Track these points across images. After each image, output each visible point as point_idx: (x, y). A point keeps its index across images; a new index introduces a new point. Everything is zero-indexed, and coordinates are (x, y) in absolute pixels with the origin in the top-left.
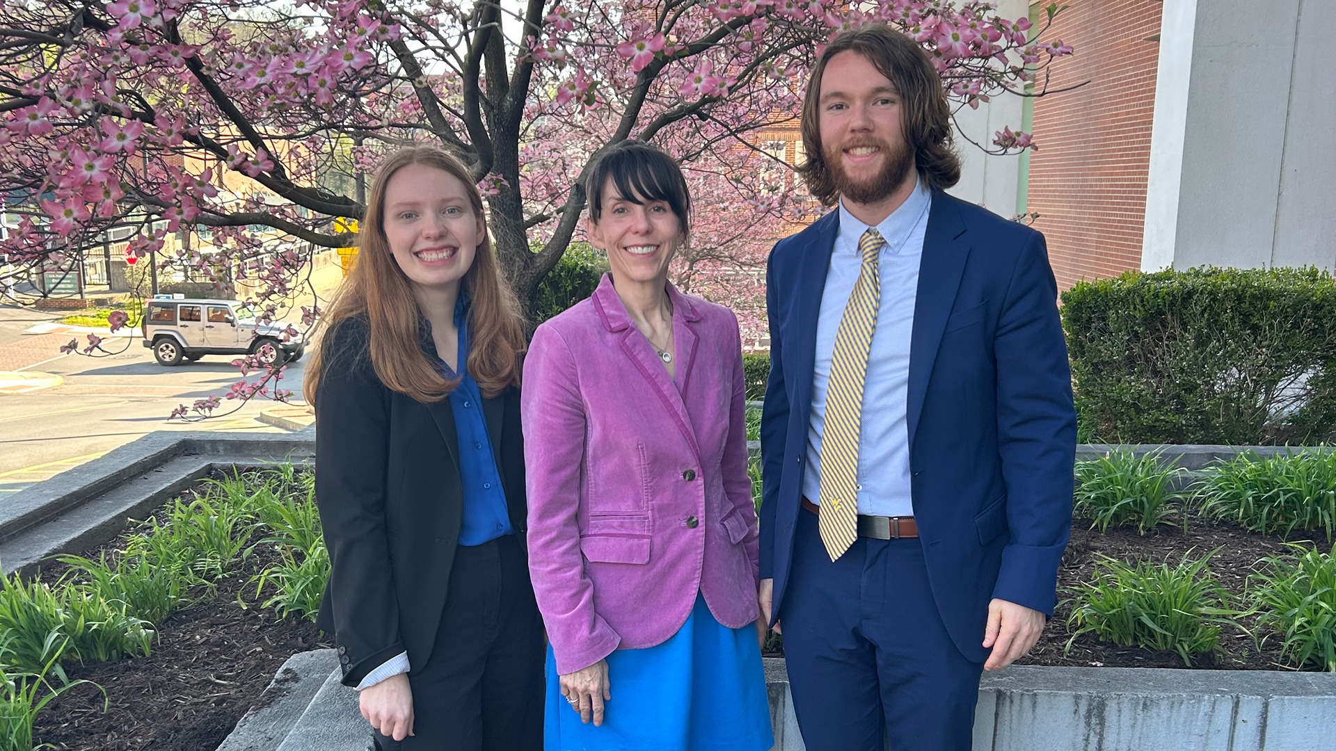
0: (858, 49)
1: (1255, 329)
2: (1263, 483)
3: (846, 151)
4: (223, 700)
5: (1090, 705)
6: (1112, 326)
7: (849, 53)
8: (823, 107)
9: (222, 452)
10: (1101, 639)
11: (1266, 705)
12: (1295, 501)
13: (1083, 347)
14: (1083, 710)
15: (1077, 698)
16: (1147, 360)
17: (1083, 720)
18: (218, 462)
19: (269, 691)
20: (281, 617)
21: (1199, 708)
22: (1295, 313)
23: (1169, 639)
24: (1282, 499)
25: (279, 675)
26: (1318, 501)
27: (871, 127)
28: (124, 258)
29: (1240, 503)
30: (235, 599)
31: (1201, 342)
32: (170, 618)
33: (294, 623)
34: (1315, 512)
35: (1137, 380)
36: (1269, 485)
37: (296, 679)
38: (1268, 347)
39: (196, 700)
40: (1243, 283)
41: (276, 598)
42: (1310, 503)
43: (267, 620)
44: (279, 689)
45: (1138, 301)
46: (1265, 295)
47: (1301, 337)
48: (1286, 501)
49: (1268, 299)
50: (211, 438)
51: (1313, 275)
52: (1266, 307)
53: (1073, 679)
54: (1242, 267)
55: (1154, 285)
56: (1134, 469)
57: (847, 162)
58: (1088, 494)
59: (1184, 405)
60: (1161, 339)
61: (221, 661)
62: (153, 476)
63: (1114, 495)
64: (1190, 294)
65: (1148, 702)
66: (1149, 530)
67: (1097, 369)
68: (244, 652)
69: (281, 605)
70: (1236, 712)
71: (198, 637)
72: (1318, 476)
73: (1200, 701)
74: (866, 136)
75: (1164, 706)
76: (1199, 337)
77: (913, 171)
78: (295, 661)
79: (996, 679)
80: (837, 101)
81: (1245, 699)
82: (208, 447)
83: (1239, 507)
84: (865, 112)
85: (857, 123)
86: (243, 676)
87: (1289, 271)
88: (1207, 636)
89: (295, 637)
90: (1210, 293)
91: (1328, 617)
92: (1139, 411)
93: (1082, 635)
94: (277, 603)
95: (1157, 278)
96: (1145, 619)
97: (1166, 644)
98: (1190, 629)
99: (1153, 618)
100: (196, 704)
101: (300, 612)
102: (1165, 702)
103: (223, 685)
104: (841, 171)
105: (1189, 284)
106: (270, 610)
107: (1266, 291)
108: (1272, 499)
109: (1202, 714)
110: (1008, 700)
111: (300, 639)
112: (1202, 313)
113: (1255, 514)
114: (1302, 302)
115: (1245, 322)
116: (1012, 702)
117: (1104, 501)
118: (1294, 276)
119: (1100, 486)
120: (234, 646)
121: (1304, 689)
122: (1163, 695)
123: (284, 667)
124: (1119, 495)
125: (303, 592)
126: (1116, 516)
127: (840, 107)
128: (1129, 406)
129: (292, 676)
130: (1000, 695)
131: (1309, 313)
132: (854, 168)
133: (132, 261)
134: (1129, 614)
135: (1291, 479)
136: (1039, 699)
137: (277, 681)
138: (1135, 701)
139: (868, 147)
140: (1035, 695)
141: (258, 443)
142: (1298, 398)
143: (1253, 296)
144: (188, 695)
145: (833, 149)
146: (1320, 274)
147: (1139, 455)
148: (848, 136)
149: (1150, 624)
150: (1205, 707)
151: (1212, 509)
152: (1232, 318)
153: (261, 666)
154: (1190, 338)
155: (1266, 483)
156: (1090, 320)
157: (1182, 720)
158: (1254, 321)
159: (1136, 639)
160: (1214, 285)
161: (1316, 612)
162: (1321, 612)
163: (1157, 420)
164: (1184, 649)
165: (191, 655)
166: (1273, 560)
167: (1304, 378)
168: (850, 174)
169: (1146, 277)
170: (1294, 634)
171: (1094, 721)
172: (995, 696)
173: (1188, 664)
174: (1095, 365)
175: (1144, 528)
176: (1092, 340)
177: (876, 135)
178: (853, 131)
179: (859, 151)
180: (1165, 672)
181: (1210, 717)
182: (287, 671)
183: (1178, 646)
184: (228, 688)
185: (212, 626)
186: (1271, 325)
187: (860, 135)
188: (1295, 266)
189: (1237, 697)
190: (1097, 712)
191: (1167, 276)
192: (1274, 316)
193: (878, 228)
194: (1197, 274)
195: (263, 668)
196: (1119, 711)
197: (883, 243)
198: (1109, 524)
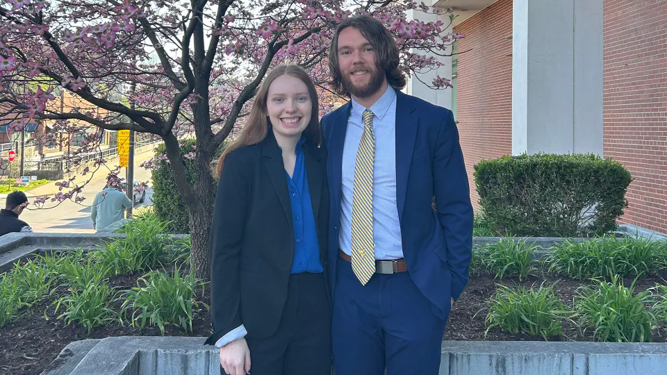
0: (354, 26)
1: (568, 182)
2: (577, 254)
3: (352, 73)
4: (29, 367)
5: (497, 360)
6: (499, 181)
7: (350, 28)
8: (339, 53)
9: (45, 243)
10: (502, 330)
11: (587, 359)
12: (594, 263)
13: (486, 192)
14: (494, 363)
15: (491, 356)
16: (517, 197)
17: (494, 369)
18: (43, 248)
19: (56, 361)
20: (67, 324)
21: (553, 361)
22: (586, 174)
23: (537, 328)
24: (588, 261)
25: (62, 352)
26: (606, 262)
27: (363, 61)
28: (7, 158)
29: (567, 264)
30: (43, 315)
31: (543, 188)
32: (5, 326)
33: (74, 327)
34: (604, 268)
35: (513, 208)
36: (580, 255)
37: (71, 354)
38: (574, 191)
39: (14, 368)
40: (560, 160)
41: (65, 314)
42: (602, 263)
43: (59, 326)
44: (62, 360)
45: (510, 168)
46: (571, 166)
47: (590, 186)
48: (590, 263)
49: (573, 167)
50: (40, 236)
51: (592, 157)
52: (572, 172)
53: (489, 347)
54: (559, 153)
55: (518, 161)
56: (515, 247)
57: (353, 79)
58: (492, 260)
59: (537, 220)
60: (523, 187)
61: (31, 347)
62: (7, 255)
63: (505, 260)
64: (535, 165)
65: (527, 358)
66: (524, 279)
67: (494, 203)
68: (44, 343)
69: (67, 317)
70: (573, 363)
71: (19, 335)
72: (604, 250)
73: (554, 357)
74: (361, 65)
75: (536, 360)
76: (541, 186)
77: (385, 82)
78: (72, 346)
79: (449, 348)
80: (346, 50)
81: (576, 355)
82: (38, 241)
83: (567, 267)
84: (360, 54)
85: (357, 60)
86: (42, 355)
87: (581, 155)
88: (555, 327)
89: (73, 335)
90: (545, 165)
91: (614, 316)
92: (516, 223)
93: (493, 328)
94: (65, 316)
95: (519, 158)
96: (524, 317)
97: (535, 331)
98: (546, 323)
99: (528, 317)
100: (14, 370)
101: (77, 321)
102: (536, 358)
103: (30, 360)
104: (350, 83)
105: (534, 160)
106: (61, 321)
107: (572, 164)
108: (583, 262)
109: (555, 364)
110: (455, 359)
111: (76, 335)
112: (542, 175)
113: (576, 270)
114: (588, 169)
115: (562, 179)
116: (457, 359)
117: (500, 264)
118: (584, 157)
119: (498, 256)
120: (39, 340)
121: (606, 350)
122: (534, 354)
123: (65, 348)
124: (508, 260)
125: (80, 309)
126: (507, 271)
127: (347, 53)
128: (511, 220)
129: (69, 353)
130: (451, 356)
131: (593, 174)
132: (356, 81)
133: (11, 159)
134: (516, 316)
135: (591, 251)
136: (471, 358)
137: (61, 356)
138: (520, 358)
139: (362, 71)
140: (469, 355)
141: (65, 238)
142: (592, 217)
143: (565, 166)
144: (10, 365)
145: (346, 72)
146: (596, 157)
147: (516, 241)
148: (352, 67)
149: (526, 320)
150: (556, 360)
151: (554, 268)
152: (556, 177)
153: (52, 349)
154: (537, 186)
155: (579, 254)
156: (488, 178)
157: (545, 368)
158: (567, 178)
159: (520, 329)
160: (546, 161)
161: (609, 314)
162: (611, 313)
163: (525, 227)
164: (544, 334)
165: (14, 345)
166: (586, 288)
167: (593, 207)
168: (354, 84)
169: (514, 157)
170: (599, 325)
171: (500, 369)
172: (448, 357)
173: (546, 339)
174: (492, 200)
175: (522, 278)
176: (490, 188)
177: (366, 65)
178: (355, 64)
179: (358, 73)
180: (535, 343)
181: (560, 366)
182: (67, 350)
183: (541, 332)
184: (32, 360)
185: (28, 329)
186: (575, 180)
187: (358, 66)
188: (584, 153)
189: (573, 355)
190: (501, 364)
191: (524, 157)
192: (576, 176)
193: (371, 109)
194: (538, 156)
195: (54, 350)
196: (513, 363)
197: (374, 116)
198: (504, 275)
